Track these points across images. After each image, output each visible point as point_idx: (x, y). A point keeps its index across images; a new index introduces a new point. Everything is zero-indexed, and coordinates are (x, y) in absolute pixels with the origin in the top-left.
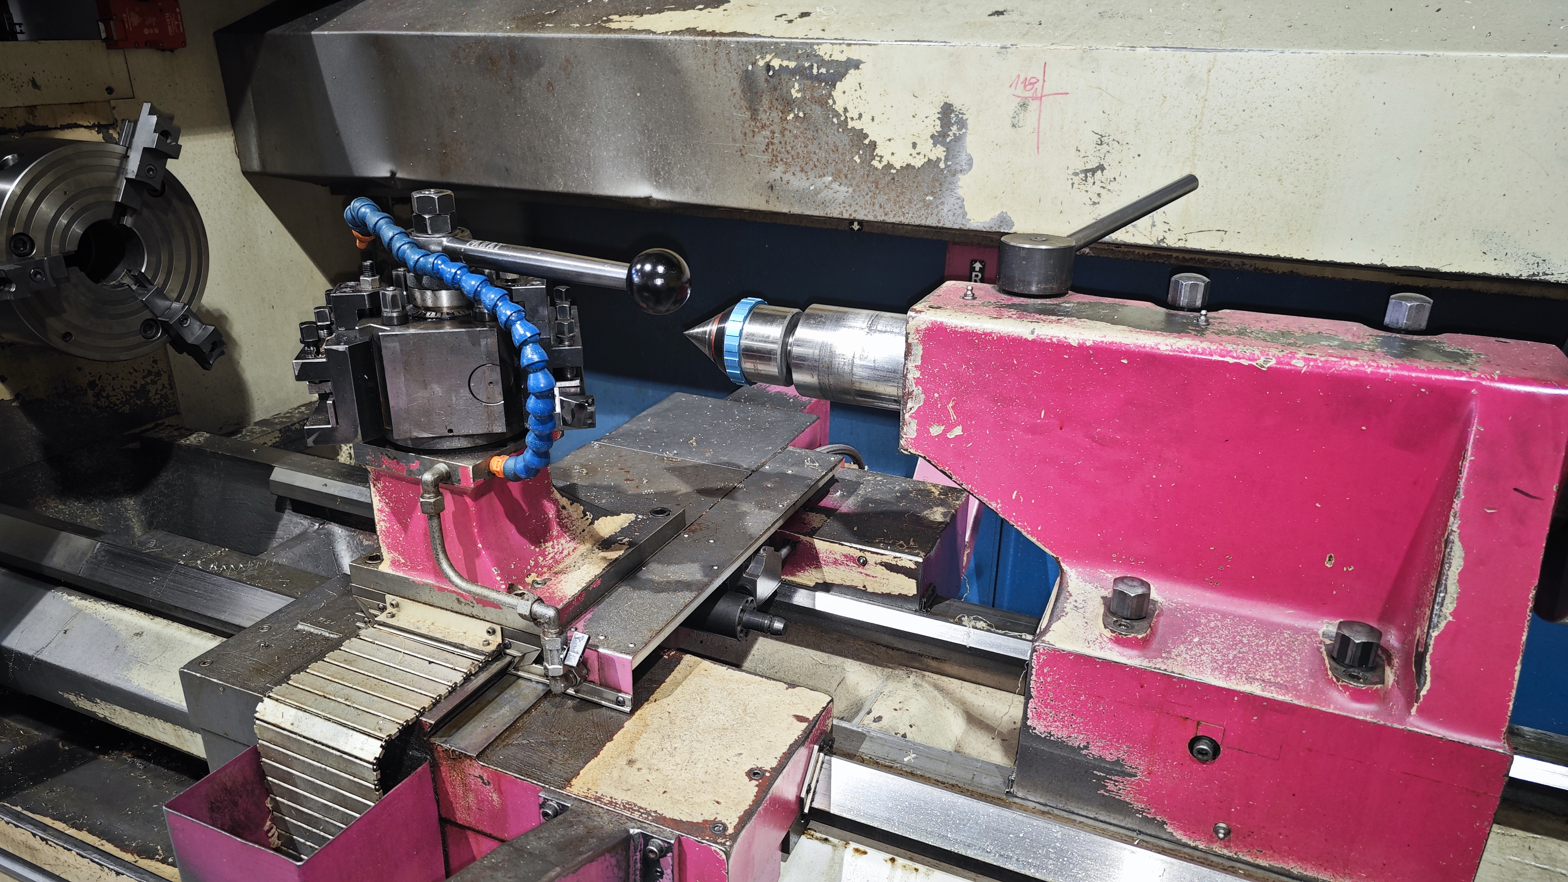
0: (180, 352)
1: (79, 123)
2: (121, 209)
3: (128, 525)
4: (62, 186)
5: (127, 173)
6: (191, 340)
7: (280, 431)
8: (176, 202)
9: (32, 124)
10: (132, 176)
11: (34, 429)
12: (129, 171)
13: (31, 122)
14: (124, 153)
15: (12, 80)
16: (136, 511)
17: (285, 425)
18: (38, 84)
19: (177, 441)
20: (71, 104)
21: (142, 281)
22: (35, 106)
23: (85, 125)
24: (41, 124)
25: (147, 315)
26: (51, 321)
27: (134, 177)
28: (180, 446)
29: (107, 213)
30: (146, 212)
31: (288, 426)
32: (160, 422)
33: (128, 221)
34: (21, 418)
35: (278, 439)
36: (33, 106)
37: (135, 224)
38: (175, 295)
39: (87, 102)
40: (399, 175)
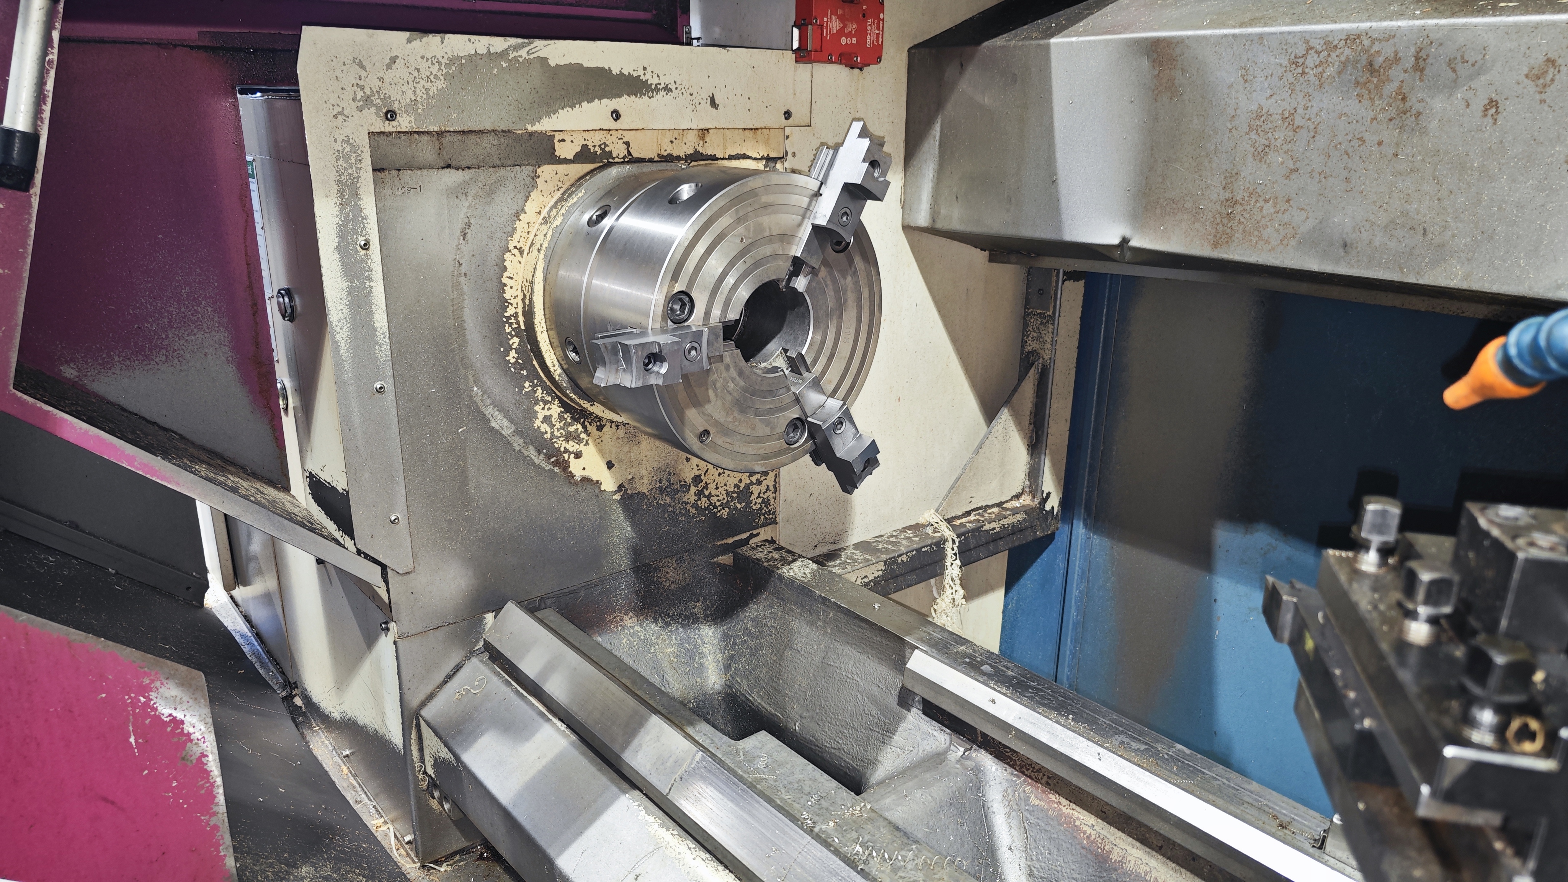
0: (817, 464)
1: (747, 154)
2: (797, 265)
3: (701, 664)
4: (740, 230)
5: (815, 217)
6: (841, 453)
7: (885, 562)
8: (858, 262)
9: (701, 151)
10: (822, 221)
11: (629, 529)
12: (818, 215)
13: (700, 149)
14: (816, 189)
15: (691, 95)
16: (713, 645)
17: (892, 555)
18: (717, 102)
19: (778, 568)
20: (745, 129)
21: (797, 365)
22: (707, 130)
23: (753, 157)
24: (710, 152)
25: (794, 413)
26: (692, 414)
27: (824, 223)
28: (781, 578)
29: (778, 270)
30: (823, 273)
31: (894, 557)
32: (755, 532)
33: (801, 284)
34: (618, 515)
35: (880, 573)
36: (705, 130)
37: (809, 288)
38: (830, 388)
39: (762, 129)
40: (1134, 243)
